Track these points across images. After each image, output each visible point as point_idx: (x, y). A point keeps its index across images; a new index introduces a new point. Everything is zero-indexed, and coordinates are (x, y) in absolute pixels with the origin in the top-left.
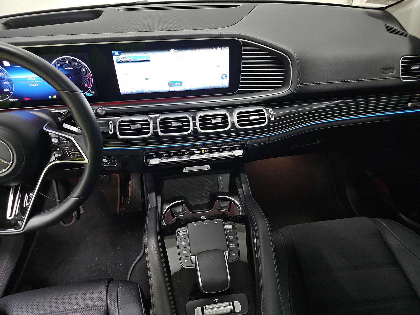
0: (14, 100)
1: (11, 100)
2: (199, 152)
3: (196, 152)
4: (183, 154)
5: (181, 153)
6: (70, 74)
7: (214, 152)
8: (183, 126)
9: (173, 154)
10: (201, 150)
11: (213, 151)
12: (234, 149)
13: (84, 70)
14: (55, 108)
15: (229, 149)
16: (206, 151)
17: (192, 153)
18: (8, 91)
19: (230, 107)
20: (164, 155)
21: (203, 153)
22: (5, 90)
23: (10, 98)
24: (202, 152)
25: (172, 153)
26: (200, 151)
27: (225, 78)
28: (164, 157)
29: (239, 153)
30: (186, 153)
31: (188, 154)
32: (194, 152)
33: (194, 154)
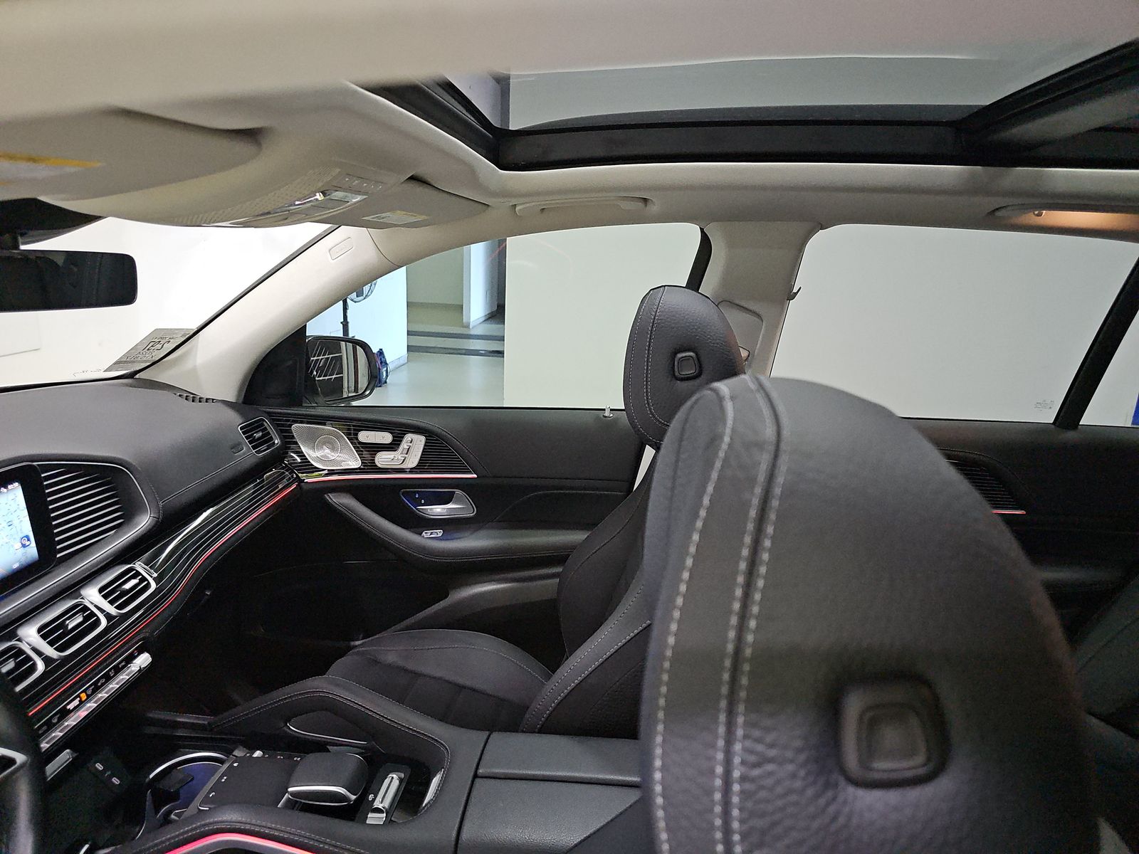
2: (76, 702)
3: (71, 707)
4: (51, 726)
5: (45, 728)
7: (103, 684)
8: (18, 666)
10: (78, 696)
11: (99, 684)
12: (131, 659)
15: (123, 664)
16: (89, 692)
17: (65, 713)
19: (72, 588)
21: (86, 700)
24: (83, 699)
26: (79, 699)
27: (28, 543)
29: (144, 660)
30: (55, 721)
31: (60, 720)
32: (68, 707)
33: (70, 711)
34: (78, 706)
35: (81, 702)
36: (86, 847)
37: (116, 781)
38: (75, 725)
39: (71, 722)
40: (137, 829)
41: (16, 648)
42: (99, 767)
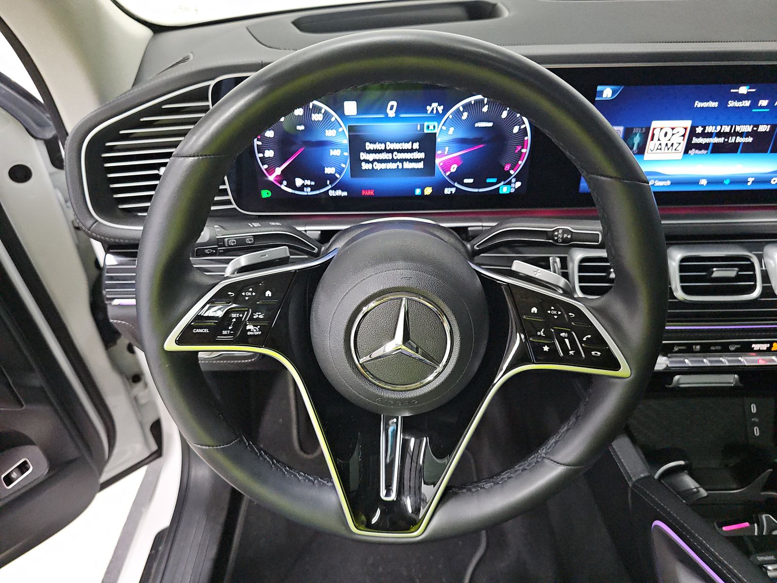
0: (339, 193)
1: (332, 193)
2: (764, 347)
3: (756, 347)
4: (724, 349)
5: (718, 348)
6: (481, 139)
8: (738, 278)
9: (698, 347)
10: (770, 343)
13: (516, 129)
14: (430, 217)
17: (746, 349)
18: (333, 173)
20: (676, 349)
21: (775, 351)
22: (329, 170)
23: (332, 189)
24: (773, 349)
25: (697, 344)
26: (768, 345)
28: (676, 352)
30: (732, 348)
31: (737, 350)
32: (753, 346)
33: (752, 350)
34: (763, 351)
35: (769, 350)
36: (682, 463)
37: (757, 431)
38: (745, 366)
39: (746, 360)
40: (735, 486)
41: (750, 261)
42: (754, 409)
